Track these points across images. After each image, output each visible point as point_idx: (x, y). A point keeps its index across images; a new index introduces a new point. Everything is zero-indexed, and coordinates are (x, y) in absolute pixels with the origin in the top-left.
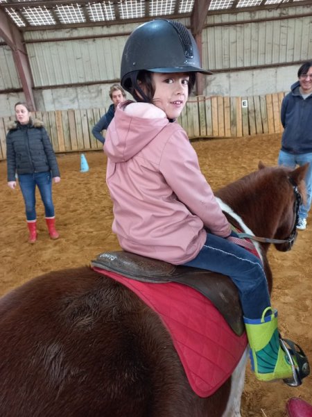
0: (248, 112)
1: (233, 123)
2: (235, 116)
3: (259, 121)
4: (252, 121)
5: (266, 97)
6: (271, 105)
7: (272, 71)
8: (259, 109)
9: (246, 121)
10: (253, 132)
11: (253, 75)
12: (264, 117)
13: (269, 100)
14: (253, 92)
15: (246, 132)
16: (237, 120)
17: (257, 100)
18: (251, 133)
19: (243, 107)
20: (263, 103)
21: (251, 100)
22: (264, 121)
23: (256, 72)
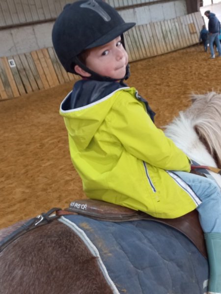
0: (18, 71)
1: (6, 84)
2: (6, 77)
3: (32, 78)
4: (24, 79)
5: (31, 54)
6: (38, 62)
7: (29, 29)
8: (28, 67)
9: (18, 80)
10: (29, 90)
11: (11, 34)
12: (35, 74)
13: (35, 57)
14: (17, 51)
15: (22, 90)
16: (10, 80)
17: (23, 58)
18: (28, 91)
19: (11, 66)
20: (30, 60)
21: (17, 59)
22: (36, 78)
23: (14, 31)
